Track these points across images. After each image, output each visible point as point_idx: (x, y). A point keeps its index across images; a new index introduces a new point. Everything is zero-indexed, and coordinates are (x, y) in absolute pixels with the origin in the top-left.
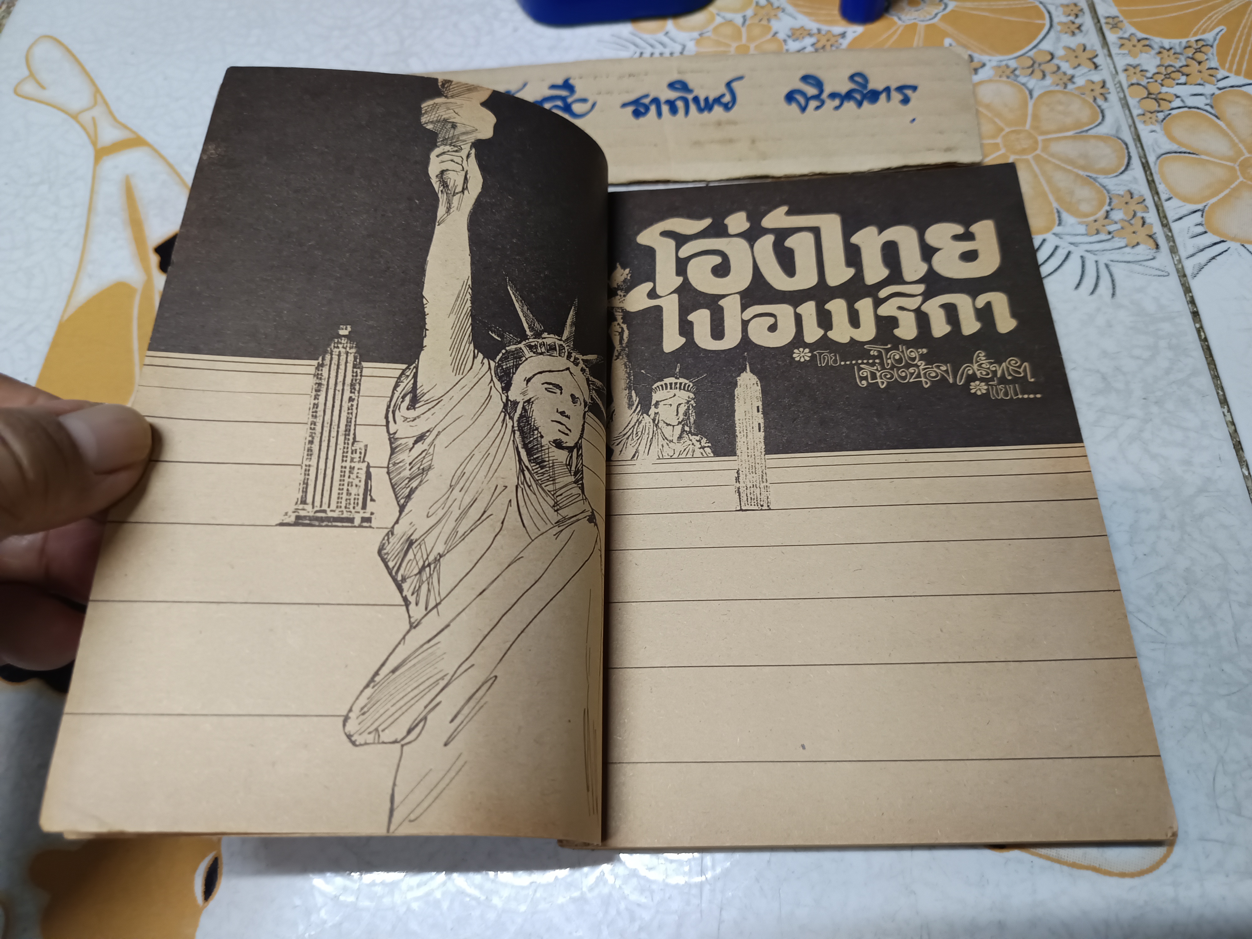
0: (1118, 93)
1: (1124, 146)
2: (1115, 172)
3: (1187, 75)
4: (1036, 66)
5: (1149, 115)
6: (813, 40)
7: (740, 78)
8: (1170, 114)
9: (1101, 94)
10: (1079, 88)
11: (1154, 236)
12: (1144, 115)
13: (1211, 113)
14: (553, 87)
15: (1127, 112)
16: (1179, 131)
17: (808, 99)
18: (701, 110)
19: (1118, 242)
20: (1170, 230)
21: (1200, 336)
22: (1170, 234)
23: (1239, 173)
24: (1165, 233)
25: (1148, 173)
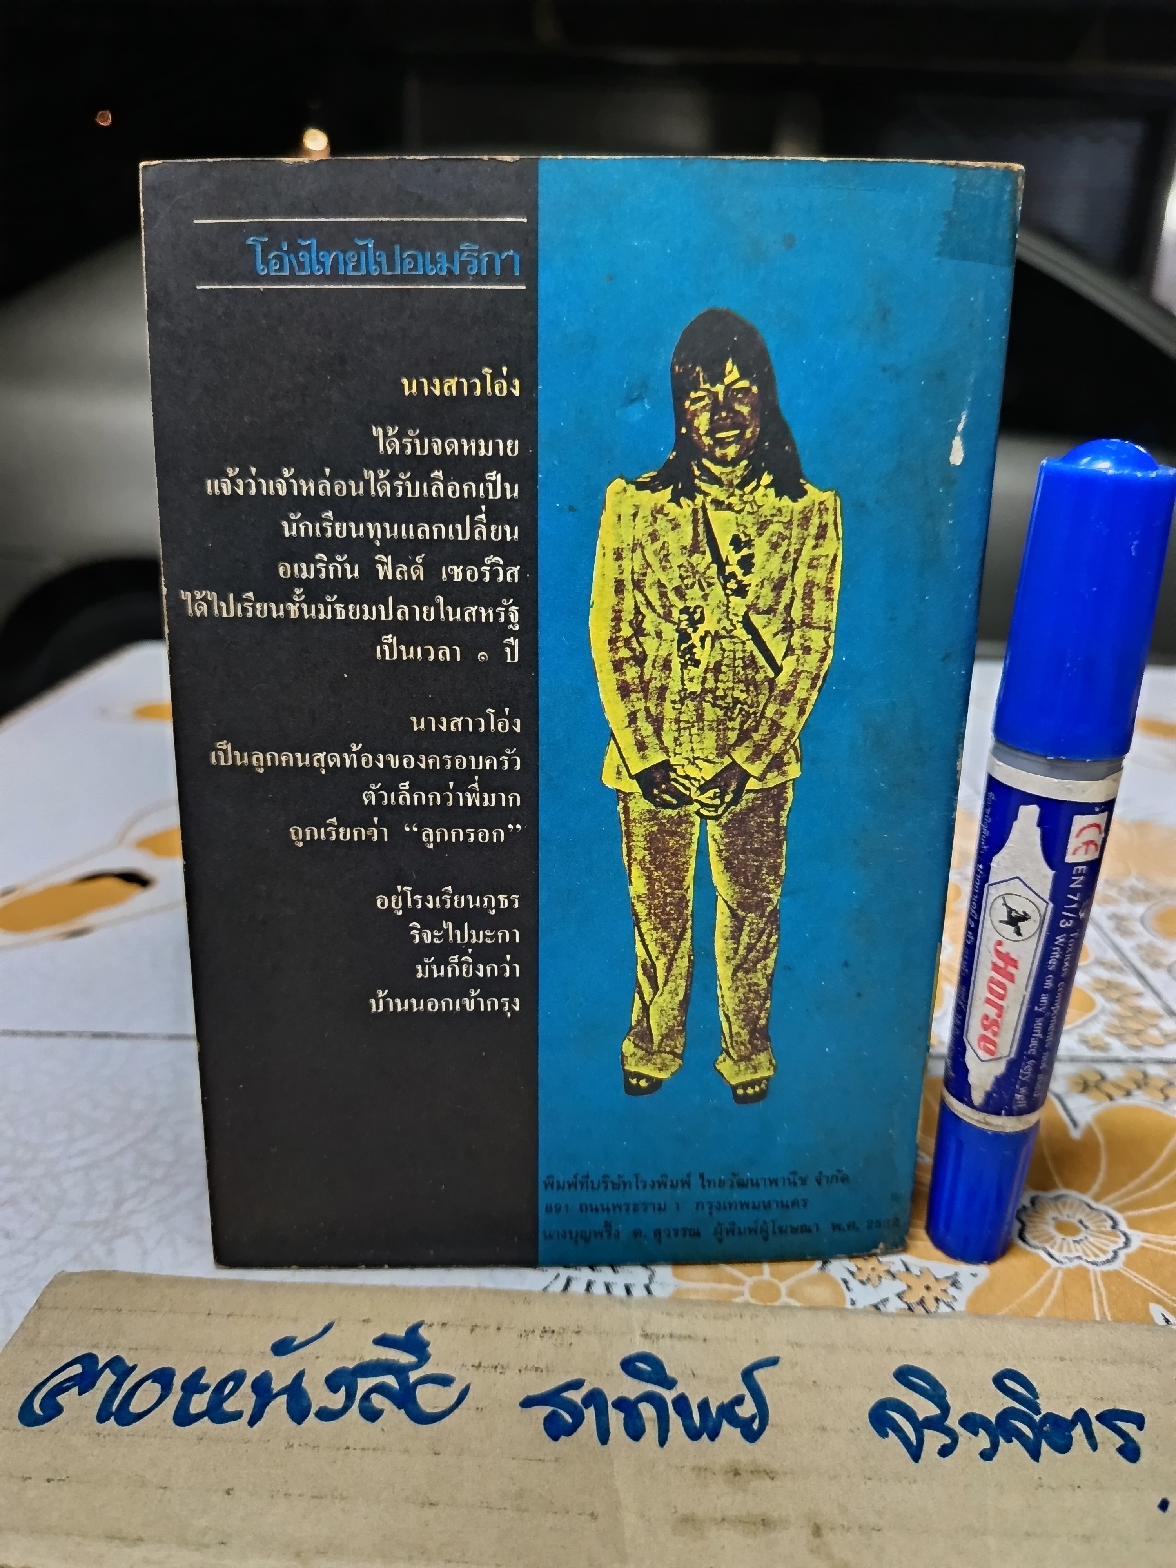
6: (900, 1286)
7: (773, 1362)
14: (383, 1341)
17: (920, 1427)
18: (694, 1434)
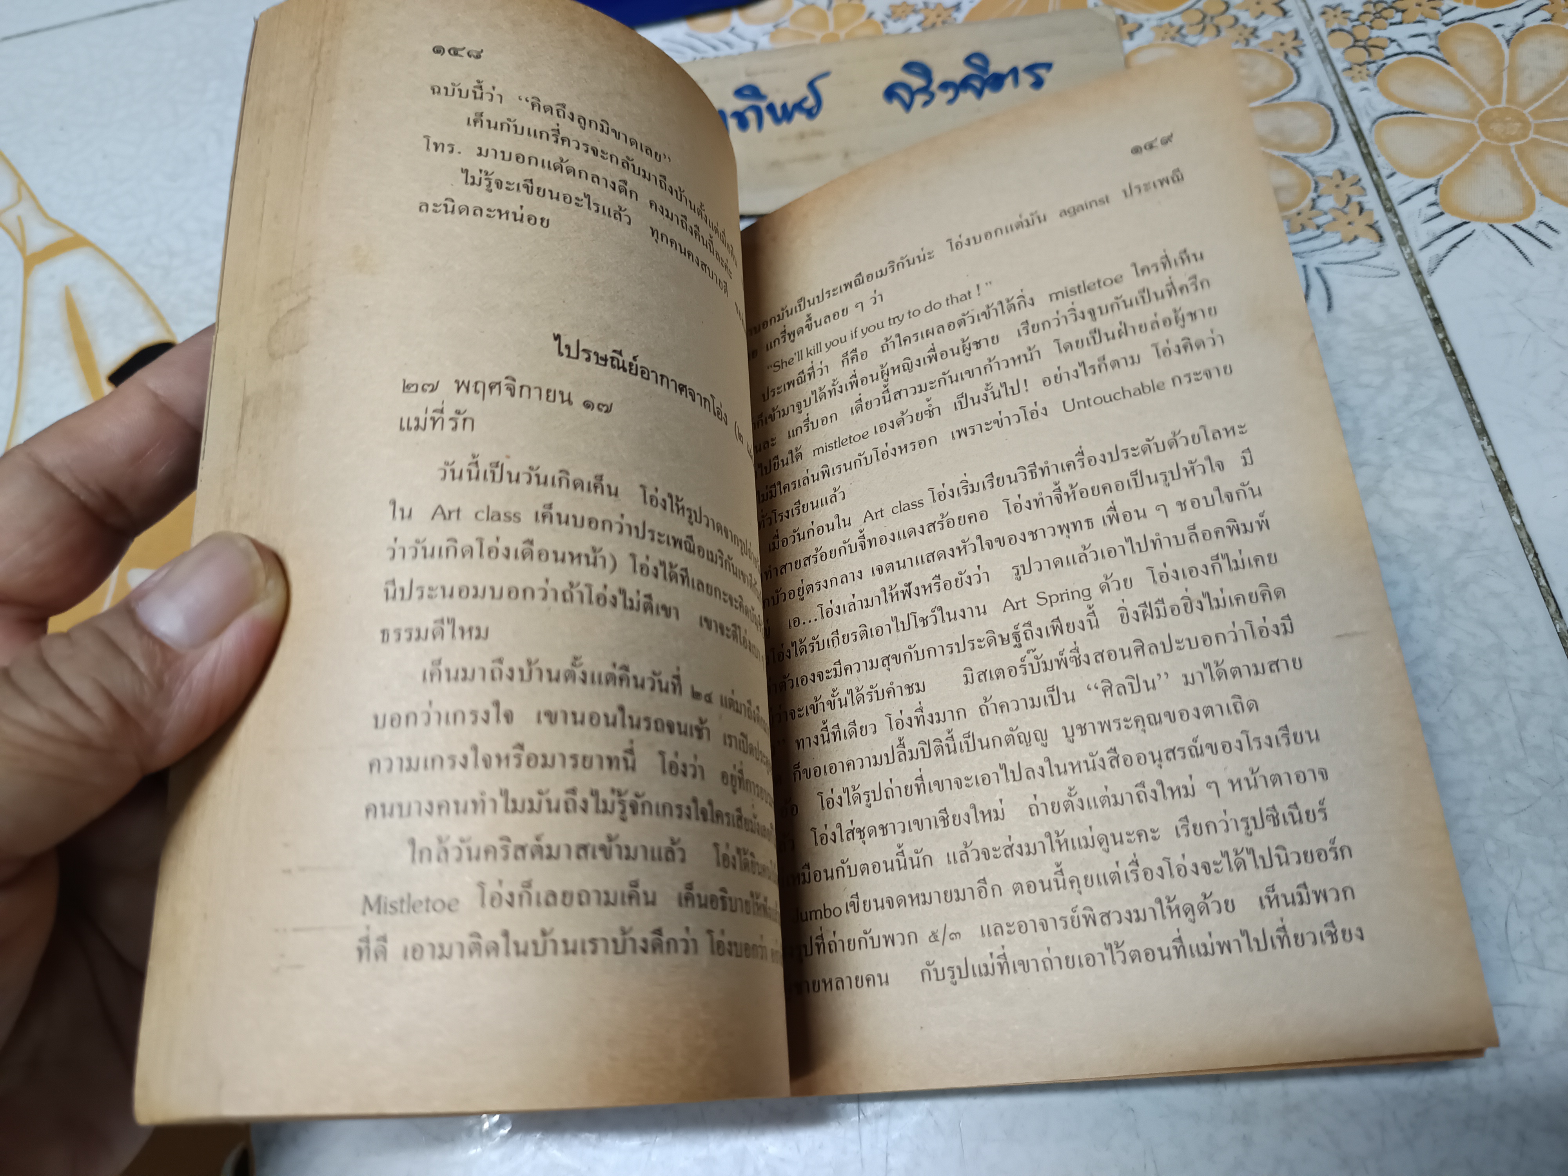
0: (1316, 44)
1: (1329, 113)
2: (1319, 146)
3: (1403, 11)
4: (1208, 20)
5: (1358, 68)
6: (919, 17)
7: (826, 74)
8: (1384, 64)
9: (1294, 48)
10: (1264, 43)
11: (1376, 226)
12: (1350, 69)
13: (1437, 58)
15: (1329, 67)
16: (1398, 86)
17: (913, 93)
18: (778, 121)
19: (1331, 238)
20: (1396, 215)
21: (1444, 349)
22: (1396, 221)
23: (1479, 132)
24: (1389, 220)
25: (1362, 144)
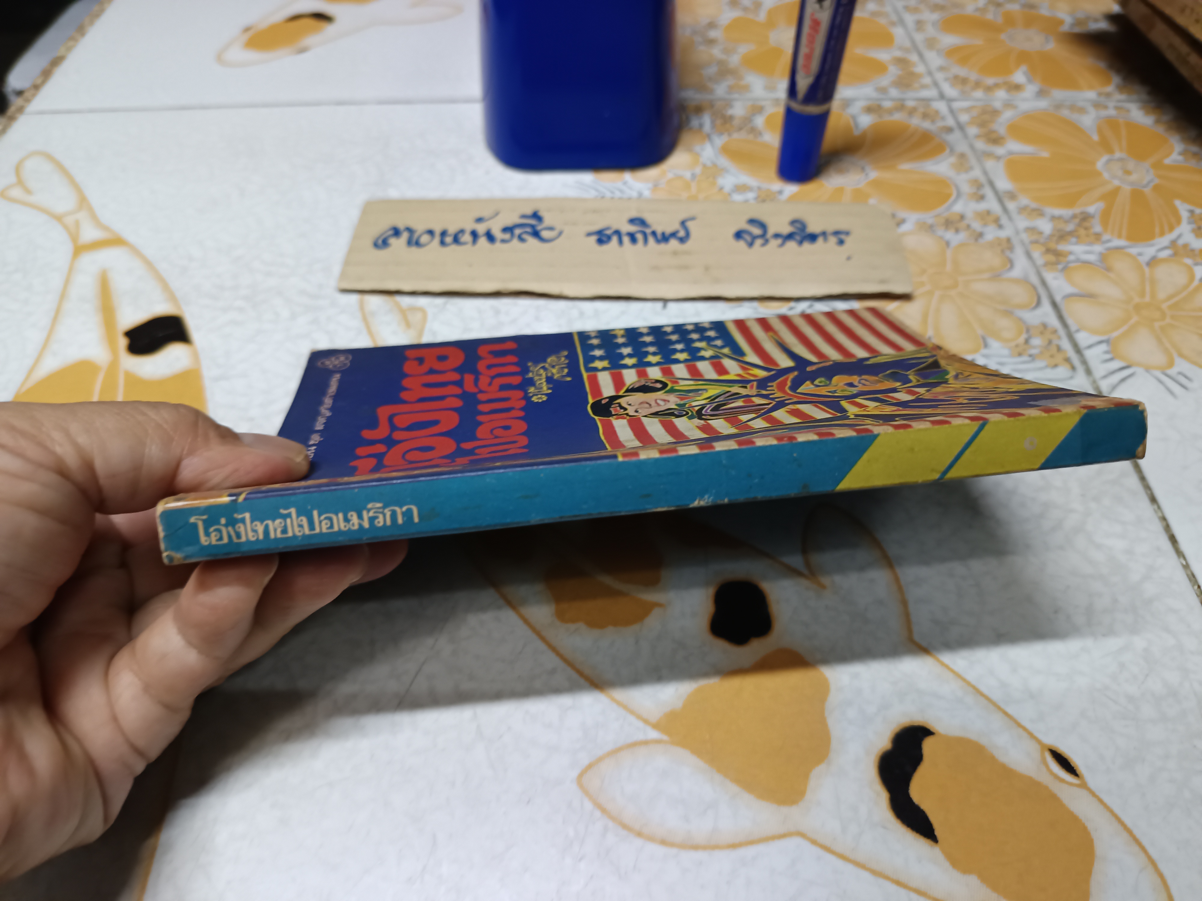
0: (1022, 247)
1: (1034, 288)
2: (1027, 307)
3: (1077, 237)
4: (950, 223)
5: (1050, 266)
6: (755, 194)
7: (693, 219)
8: (1068, 265)
9: (1008, 247)
10: (988, 242)
11: (1070, 360)
12: (1046, 265)
13: (1101, 267)
14: (524, 216)
16: (1078, 279)
17: (754, 238)
18: (658, 241)
19: (1039, 364)
20: (1083, 356)
22: (1083, 359)
23: (1134, 313)
24: (1079, 357)
25: (1057, 309)
